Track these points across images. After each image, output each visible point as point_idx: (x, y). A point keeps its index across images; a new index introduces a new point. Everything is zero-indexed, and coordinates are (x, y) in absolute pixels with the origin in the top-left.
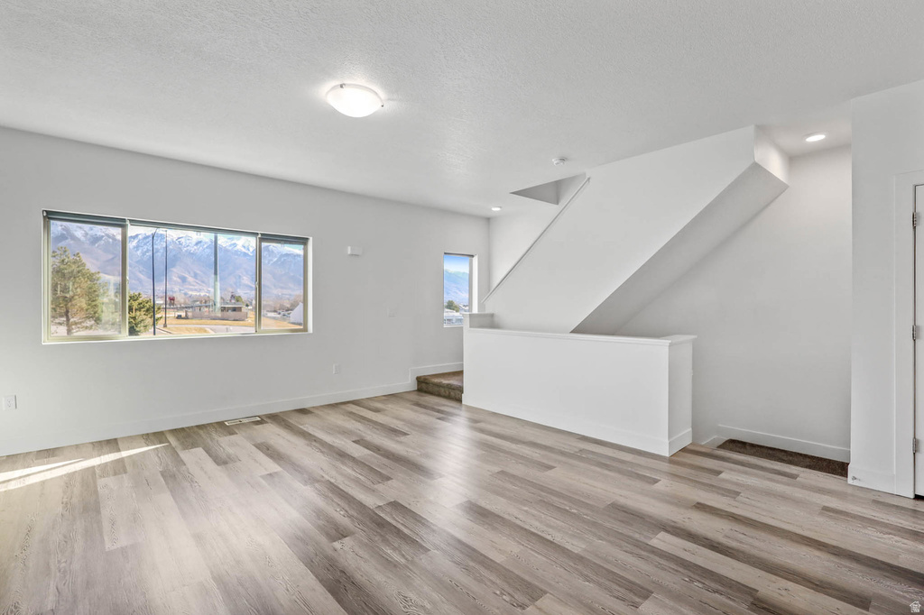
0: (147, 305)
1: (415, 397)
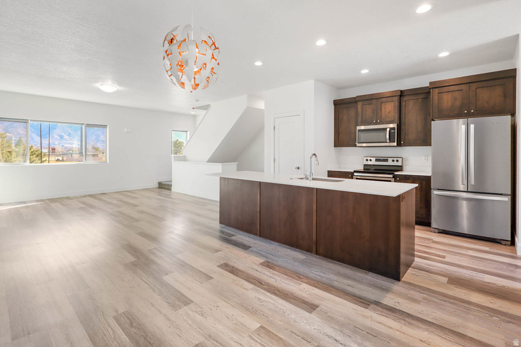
0: (37, 153)
1: (158, 190)
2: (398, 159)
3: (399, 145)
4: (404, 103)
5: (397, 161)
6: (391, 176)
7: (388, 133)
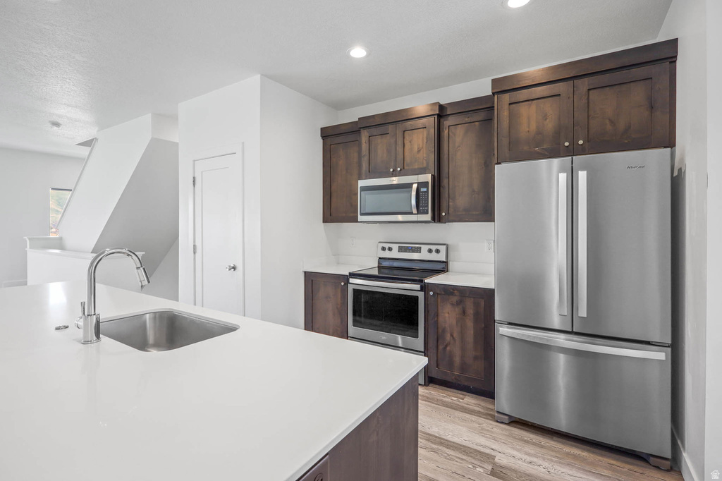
2: (438, 247)
3: (437, 218)
4: (446, 132)
5: (438, 251)
6: (417, 287)
7: (414, 193)
